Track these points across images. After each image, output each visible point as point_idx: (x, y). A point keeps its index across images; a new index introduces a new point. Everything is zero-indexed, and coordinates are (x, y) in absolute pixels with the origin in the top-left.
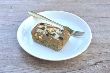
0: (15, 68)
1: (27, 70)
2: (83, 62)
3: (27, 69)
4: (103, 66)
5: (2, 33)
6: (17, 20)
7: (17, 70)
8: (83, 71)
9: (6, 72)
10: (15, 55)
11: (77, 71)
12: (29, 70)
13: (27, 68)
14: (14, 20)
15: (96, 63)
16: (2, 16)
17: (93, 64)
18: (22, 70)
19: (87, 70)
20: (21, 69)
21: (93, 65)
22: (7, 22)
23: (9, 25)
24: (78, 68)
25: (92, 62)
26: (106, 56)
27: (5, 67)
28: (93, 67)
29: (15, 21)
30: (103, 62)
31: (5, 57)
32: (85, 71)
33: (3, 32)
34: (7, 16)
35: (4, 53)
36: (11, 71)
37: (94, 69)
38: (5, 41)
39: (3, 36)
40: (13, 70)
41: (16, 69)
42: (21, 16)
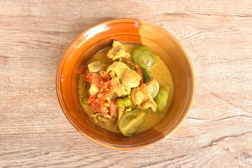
0: (66, 155)
1: (88, 160)
2: (190, 139)
3: (87, 157)
4: (223, 148)
5: (27, 67)
6: (53, 30)
7: (70, 160)
8: (188, 160)
9: (50, 165)
10: (61, 125)
11: (178, 160)
12: (91, 160)
13: (87, 155)
14: (47, 29)
15: (213, 142)
16: (19, 16)
17: (206, 144)
18: (79, 160)
19: (194, 158)
20: (76, 158)
21: (205, 147)
22: (32, 35)
23: (39, 45)
24: (178, 155)
25: (204, 140)
26: (233, 124)
27: (47, 154)
28: (206, 150)
29: (49, 33)
30: (226, 139)
31: (45, 131)
32: (191, 159)
33: (31, 67)
34: (29, 16)
35: (40, 123)
36: (59, 161)
37: (208, 156)
38: (37, 91)
39: (32, 78)
40: (63, 161)
41: (68, 157)
42: (60, 15)
